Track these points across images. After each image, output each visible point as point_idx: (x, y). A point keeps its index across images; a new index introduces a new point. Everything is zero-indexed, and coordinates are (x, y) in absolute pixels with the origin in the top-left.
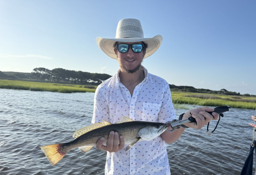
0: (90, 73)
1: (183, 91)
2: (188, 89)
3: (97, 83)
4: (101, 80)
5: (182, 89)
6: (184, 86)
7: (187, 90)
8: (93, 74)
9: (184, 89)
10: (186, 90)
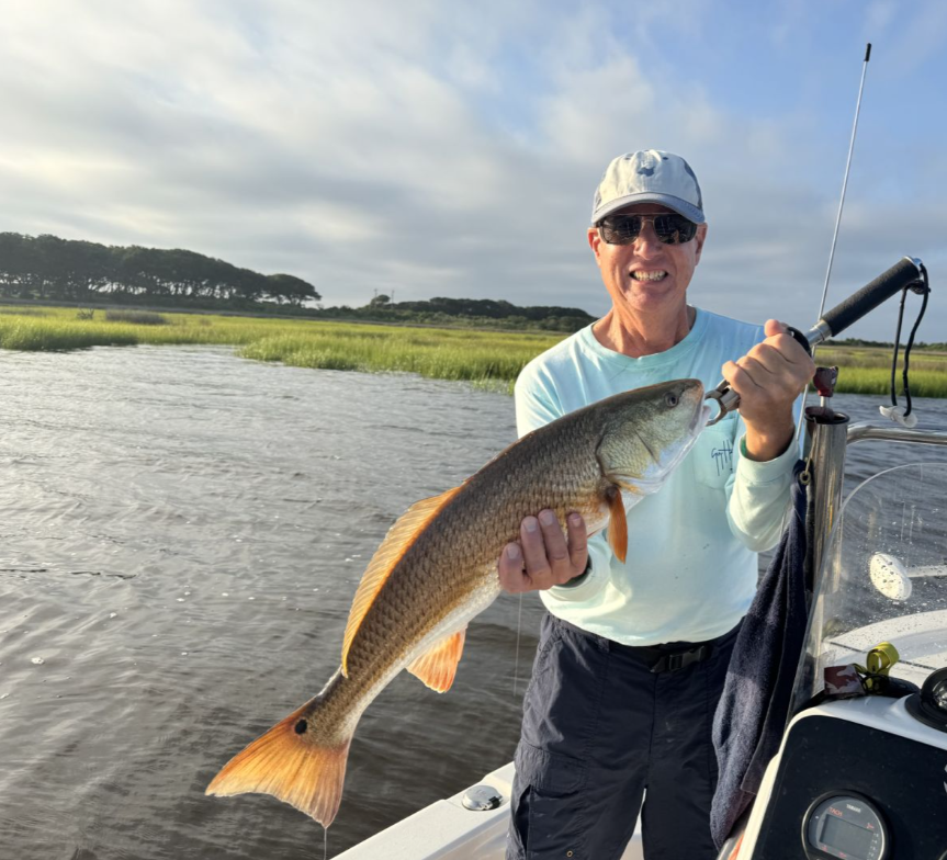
0: (104, 247)
1: (544, 327)
2: (563, 318)
3: (142, 294)
4: (162, 282)
5: (543, 321)
6: (546, 309)
7: (562, 326)
8: (121, 251)
9: (552, 322)
10: (558, 324)
